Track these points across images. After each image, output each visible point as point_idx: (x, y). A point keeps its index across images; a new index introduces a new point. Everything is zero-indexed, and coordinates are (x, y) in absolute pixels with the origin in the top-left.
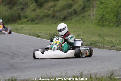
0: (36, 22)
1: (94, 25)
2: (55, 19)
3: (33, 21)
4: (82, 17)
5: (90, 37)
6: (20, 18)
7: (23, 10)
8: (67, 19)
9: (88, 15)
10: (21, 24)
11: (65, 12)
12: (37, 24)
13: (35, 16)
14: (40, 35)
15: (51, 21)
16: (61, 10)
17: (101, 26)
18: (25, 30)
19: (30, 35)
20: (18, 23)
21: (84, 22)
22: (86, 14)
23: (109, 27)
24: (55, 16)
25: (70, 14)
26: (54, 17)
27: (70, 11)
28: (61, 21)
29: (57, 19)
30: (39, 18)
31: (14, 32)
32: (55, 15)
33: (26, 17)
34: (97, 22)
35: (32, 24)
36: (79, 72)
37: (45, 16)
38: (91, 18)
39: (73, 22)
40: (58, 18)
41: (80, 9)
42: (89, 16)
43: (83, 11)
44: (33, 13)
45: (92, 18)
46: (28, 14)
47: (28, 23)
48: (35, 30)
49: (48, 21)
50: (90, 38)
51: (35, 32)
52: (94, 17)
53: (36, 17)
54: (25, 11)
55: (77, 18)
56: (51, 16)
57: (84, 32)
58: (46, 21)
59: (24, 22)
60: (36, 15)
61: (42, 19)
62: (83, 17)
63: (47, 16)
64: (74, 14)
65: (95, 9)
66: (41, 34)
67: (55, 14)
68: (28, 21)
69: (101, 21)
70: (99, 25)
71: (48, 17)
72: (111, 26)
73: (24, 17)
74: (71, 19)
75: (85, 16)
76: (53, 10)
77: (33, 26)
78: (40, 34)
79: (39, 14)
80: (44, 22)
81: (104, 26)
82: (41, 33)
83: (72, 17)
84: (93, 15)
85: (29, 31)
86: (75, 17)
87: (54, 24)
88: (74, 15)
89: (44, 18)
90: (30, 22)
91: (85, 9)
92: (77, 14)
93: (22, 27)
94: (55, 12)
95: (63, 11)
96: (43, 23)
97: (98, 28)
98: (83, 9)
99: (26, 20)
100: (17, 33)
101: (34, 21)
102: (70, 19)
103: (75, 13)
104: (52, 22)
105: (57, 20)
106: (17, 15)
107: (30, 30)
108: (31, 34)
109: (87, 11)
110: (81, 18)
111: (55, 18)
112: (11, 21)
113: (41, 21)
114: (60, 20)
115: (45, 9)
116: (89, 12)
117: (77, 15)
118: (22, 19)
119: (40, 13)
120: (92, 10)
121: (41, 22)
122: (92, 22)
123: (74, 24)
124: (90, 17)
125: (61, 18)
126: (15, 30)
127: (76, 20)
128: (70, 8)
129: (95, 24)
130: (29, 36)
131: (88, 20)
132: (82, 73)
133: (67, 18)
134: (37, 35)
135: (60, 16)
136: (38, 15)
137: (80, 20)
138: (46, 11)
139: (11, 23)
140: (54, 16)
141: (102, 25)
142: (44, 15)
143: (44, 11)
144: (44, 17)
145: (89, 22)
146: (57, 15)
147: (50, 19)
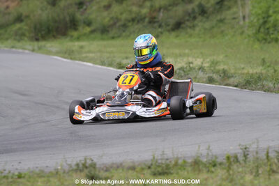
0: (111, 34)
1: (246, 40)
2: (155, 28)
3: (104, 31)
4: (217, 20)
5: (242, 66)
6: (75, 25)
7: (82, 8)
8: (183, 26)
9: (232, 17)
10: (78, 39)
11: (179, 10)
12: (113, 38)
13: (109, 21)
16: (170, 5)
17: (264, 41)
18: (89, 52)
19: (103, 64)
20: (72, 36)
21: (222, 32)
22: (227, 14)
24: (156, 20)
25: (189, 14)
26: (155, 22)
27: (190, 7)
28: (169, 31)
29: (160, 26)
31: (65, 58)
32: (155, 18)
33: (89, 24)
34: (254, 31)
35: (103, 39)
36: (240, 145)
37: (133, 20)
38: (238, 23)
39: (196, 32)
40: (163, 24)
41: (212, 2)
42: (234, 18)
43: (221, 8)
44: (106, 13)
45: (242, 23)
46: (92, 16)
47: (92, 36)
48: (112, 52)
50: (243, 68)
51: (114, 57)
52: (247, 20)
53: (112, 22)
54: (86, 9)
55: (207, 25)
56: (147, 20)
57: (226, 56)
58: (134, 32)
59: (85, 35)
60: (112, 18)
61: (125, 26)
62: (221, 21)
63: (137, 20)
64: (199, 14)
66: (129, 61)
67: (155, 14)
68: (92, 32)
69: (262, 30)
70: (258, 40)
71: (138, 22)
73: (84, 23)
74: (193, 27)
75: (224, 19)
76: (151, 6)
77: (105, 43)
78: (124, 62)
79: (119, 17)
80: (131, 34)
81: (269, 43)
82: (127, 58)
83: (196, 22)
84: (244, 17)
85: (99, 54)
86: (201, 21)
88: (200, 18)
89: (130, 24)
90: (98, 35)
91: (225, 3)
92: (206, 15)
93: (82, 47)
94: (154, 11)
95: (175, 8)
96: (129, 36)
97: (257, 46)
98: (221, 2)
99: (88, 29)
100: (71, 59)
101: (108, 31)
102: (190, 27)
103: (203, 11)
105: (160, 30)
106: (68, 19)
107: (100, 51)
108: (105, 62)
109: (229, 8)
110: (216, 25)
111: (156, 25)
112: (55, 33)
113: (124, 31)
114: (168, 28)
115: (133, 4)
116: (234, 9)
117: (207, 18)
118: (80, 28)
119: (121, 14)
120: (243, 5)
121: (124, 34)
122: (242, 33)
123: (200, 38)
124: (237, 20)
125: (168, 25)
126: (66, 53)
127: (205, 29)
128: (190, 2)
129: (249, 36)
130: (100, 67)
131: (233, 28)
132: (246, 148)
133: (183, 23)
134: (120, 64)
136: (117, 18)
137: (213, 27)
138: (135, 9)
139: (54, 37)
140: (153, 21)
141: (266, 39)
142: (129, 17)
143: (129, 8)
144: (129, 21)
145: (235, 32)
146: (160, 18)
147: (144, 26)
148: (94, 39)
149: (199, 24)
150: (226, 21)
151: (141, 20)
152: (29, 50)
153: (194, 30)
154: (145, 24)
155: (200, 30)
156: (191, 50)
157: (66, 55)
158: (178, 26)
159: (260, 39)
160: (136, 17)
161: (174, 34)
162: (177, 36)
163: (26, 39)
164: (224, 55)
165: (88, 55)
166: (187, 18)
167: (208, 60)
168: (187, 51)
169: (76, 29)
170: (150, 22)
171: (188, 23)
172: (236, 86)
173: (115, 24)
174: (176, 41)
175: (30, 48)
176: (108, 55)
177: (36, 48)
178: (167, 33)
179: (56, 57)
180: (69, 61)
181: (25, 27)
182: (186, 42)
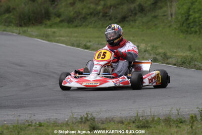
0: (75, 23)
1: (173, 32)
2: (107, 20)
3: (70, 21)
4: (152, 17)
5: (175, 50)
6: (49, 16)
7: (54, 4)
8: (127, 19)
9: (163, 14)
10: (51, 26)
11: (125, 8)
12: (76, 26)
13: (74, 14)
14: (90, 46)
15: (101, 23)
16: (118, 5)
17: (186, 33)
18: (61, 36)
20: (46, 24)
21: (155, 25)
22: (160, 12)
23: (199, 34)
24: (108, 14)
25: (132, 11)
26: (107, 16)
27: (132, 6)
29: (110, 19)
30: (80, 17)
31: (44, 40)
32: (106, 13)
33: (59, 16)
34: (179, 25)
35: (69, 27)
37: (91, 14)
38: (167, 19)
39: (137, 24)
40: (113, 17)
41: (149, 3)
42: (164, 16)
43: (155, 7)
44: (71, 8)
45: (170, 19)
46: (62, 10)
47: (61, 24)
48: (77, 37)
49: (95, 23)
50: (176, 52)
51: (80, 40)
52: (174, 17)
53: (75, 15)
54: (57, 5)
55: (145, 19)
56: (101, 14)
57: (162, 43)
58: (91, 22)
59: (56, 23)
60: (76, 12)
61: (85, 18)
62: (155, 17)
63: (94, 14)
64: (139, 12)
65: (175, 4)
66: (91, 43)
67: (107, 10)
68: (61, 21)
69: (184, 25)
70: (182, 32)
71: (95, 15)
73: (56, 14)
74: (135, 21)
75: (157, 16)
76: (105, 5)
77: (71, 30)
78: (89, 44)
79: (81, 11)
80: (89, 24)
81: (190, 34)
83: (136, 17)
84: (171, 15)
86: (141, 17)
88: (139, 14)
89: (89, 17)
90: (65, 24)
91: (158, 4)
92: (144, 12)
93: (54, 32)
94: (107, 8)
95: (121, 7)
96: (88, 26)
97: (181, 36)
98: (155, 3)
99: (58, 20)
100: (48, 41)
101: (73, 22)
102: (132, 21)
103: (142, 9)
104: (102, 25)
105: (110, 22)
106: (43, 11)
107: (68, 36)
108: (75, 43)
109: (161, 8)
110: (151, 20)
111: (107, 18)
113: (84, 22)
114: (116, 21)
116: (165, 9)
117: (145, 15)
118: (52, 18)
119: (83, 9)
120: (171, 7)
121: (84, 24)
122: (170, 26)
123: (139, 28)
124: (166, 17)
125: (117, 19)
126: (43, 36)
127: (143, 22)
128: (133, 2)
129: (175, 28)
131: (163, 22)
133: (128, 17)
134: (85, 46)
136: (79, 12)
137: (149, 21)
138: (93, 6)
139: (33, 23)
140: (105, 15)
141: (187, 31)
142: (89, 12)
143: (89, 6)
144: (88, 15)
145: (165, 25)
146: (110, 13)
147: (99, 19)
148: (62, 27)
149: (140, 19)
150: (159, 17)
151: (97, 14)
152: (16, 33)
153: (135, 23)
154: (100, 17)
155: (139, 23)
156: (134, 37)
157: (44, 38)
158: (123, 19)
159: (184, 31)
160: (93, 12)
163: (13, 25)
164: (160, 42)
165: (60, 38)
166: (130, 14)
167: (149, 45)
169: (49, 19)
170: (103, 16)
171: (131, 18)
172: (175, 65)
175: (17, 31)
176: (75, 39)
177: (21, 32)
179: (37, 39)
180: (47, 42)
181: (12, 17)
182: (130, 31)
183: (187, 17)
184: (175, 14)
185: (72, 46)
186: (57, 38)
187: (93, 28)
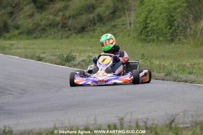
0: (34, 36)
1: (132, 40)
2: (66, 31)
3: (30, 33)
4: (111, 26)
6: (7, 29)
7: (12, 16)
8: (86, 30)
9: (122, 23)
10: (10, 39)
11: (84, 18)
12: (35, 38)
13: (32, 26)
14: (43, 58)
15: (60, 34)
16: (77, 15)
17: (144, 41)
18: (17, 48)
19: (26, 57)
20: (5, 37)
22: (118, 21)
23: (157, 42)
24: (67, 25)
25: (91, 21)
26: (65, 27)
27: (91, 16)
28: (76, 33)
29: (69, 30)
30: (39, 28)
32: (66, 24)
33: (18, 28)
34: (137, 34)
35: (28, 39)
36: (117, 117)
37: (50, 25)
38: (126, 28)
39: (96, 34)
40: (72, 28)
41: (107, 12)
42: (123, 24)
43: (113, 17)
44: (30, 20)
45: (129, 28)
46: (20, 22)
47: (20, 36)
48: (33, 48)
49: (54, 34)
51: (35, 52)
52: (132, 26)
53: (34, 27)
54: (15, 17)
55: (104, 29)
56: (60, 25)
58: (51, 34)
59: (14, 36)
60: (35, 23)
61: (44, 30)
62: (114, 26)
63: (52, 25)
64: (98, 21)
65: (133, 13)
66: (45, 55)
67: (66, 21)
68: (20, 33)
69: (143, 33)
70: (140, 40)
71: (54, 26)
72: (161, 41)
73: (14, 27)
74: (94, 31)
75: (117, 25)
76: (63, 15)
78: (42, 55)
79: (40, 23)
80: (48, 35)
81: (148, 42)
82: (44, 53)
83: (95, 27)
84: (130, 24)
85: (24, 50)
86: (99, 26)
87: (65, 38)
88: (98, 24)
89: (48, 28)
90: (25, 36)
91: (117, 13)
92: (103, 22)
93: (12, 45)
94: (65, 19)
95: (80, 17)
96: (47, 37)
97: (139, 44)
98: (114, 12)
99: (17, 32)
100: (4, 53)
101: (32, 33)
102: (91, 31)
103: (100, 19)
104: (62, 36)
105: (69, 32)
106: (2, 24)
107: (25, 48)
108: (28, 55)
109: (120, 17)
110: (110, 29)
111: (67, 29)
113: (43, 33)
114: (75, 31)
115: (50, 14)
116: (123, 18)
117: (104, 24)
118: (11, 31)
119: (41, 20)
120: (129, 16)
121: (43, 35)
122: (129, 35)
124: (125, 26)
125: (76, 29)
126: (0, 49)
128: (91, 12)
129: (134, 37)
131: (122, 31)
132: (122, 119)
133: (86, 28)
134: (38, 57)
135: (75, 25)
136: (38, 24)
137: (108, 31)
138: (51, 17)
140: (64, 26)
142: (48, 23)
143: (47, 17)
144: (47, 26)
145: (124, 34)
146: (70, 24)
147: (58, 30)
148: (21, 39)
149: (99, 28)
150: (117, 27)
151: (56, 25)
153: (94, 33)
154: (59, 28)
155: (99, 33)
156: (91, 47)
158: (83, 30)
159: (142, 39)
160: (52, 23)
161: (80, 35)
162: (82, 37)
165: (16, 50)
166: (88, 24)
168: (88, 48)
169: (8, 32)
170: (62, 27)
171: (90, 28)
173: (37, 28)
174: (81, 40)
178: (75, 35)
180: (2, 55)
182: (89, 41)
183: (145, 25)
184: (134, 23)
185: (26, 58)
186: (13, 51)
187: (52, 39)
